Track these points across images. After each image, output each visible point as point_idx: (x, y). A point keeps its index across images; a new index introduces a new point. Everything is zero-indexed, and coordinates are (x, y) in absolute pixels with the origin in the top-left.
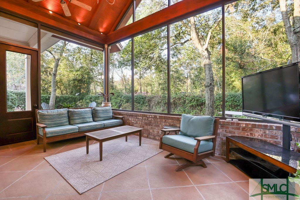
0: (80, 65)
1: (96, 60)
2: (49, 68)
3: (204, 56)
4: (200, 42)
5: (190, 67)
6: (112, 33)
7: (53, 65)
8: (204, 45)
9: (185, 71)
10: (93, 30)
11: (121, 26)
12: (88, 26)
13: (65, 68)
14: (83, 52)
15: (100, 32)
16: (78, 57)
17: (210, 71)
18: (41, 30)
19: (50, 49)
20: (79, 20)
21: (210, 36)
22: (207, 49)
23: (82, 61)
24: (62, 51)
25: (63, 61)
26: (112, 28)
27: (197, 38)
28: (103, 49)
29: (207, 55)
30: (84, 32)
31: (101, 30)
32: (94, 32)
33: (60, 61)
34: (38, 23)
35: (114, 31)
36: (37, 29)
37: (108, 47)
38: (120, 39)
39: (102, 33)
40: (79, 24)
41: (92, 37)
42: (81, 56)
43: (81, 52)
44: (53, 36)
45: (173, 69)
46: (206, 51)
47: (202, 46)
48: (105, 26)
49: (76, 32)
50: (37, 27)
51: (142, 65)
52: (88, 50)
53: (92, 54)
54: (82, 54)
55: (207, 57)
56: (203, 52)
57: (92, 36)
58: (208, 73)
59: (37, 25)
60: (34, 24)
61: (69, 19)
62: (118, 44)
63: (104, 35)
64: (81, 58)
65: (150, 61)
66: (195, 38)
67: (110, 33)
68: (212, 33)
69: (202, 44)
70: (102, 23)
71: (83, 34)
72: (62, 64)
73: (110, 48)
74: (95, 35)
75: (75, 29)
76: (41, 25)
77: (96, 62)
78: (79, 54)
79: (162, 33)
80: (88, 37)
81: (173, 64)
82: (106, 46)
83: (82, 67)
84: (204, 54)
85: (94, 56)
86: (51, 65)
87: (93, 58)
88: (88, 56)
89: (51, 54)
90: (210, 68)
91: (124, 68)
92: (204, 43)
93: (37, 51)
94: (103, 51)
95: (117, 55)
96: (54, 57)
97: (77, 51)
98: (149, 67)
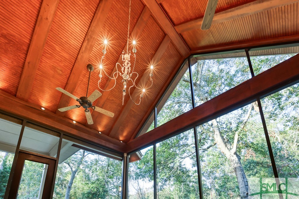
0: (96, 177)
1: (113, 171)
2: (65, 181)
3: (234, 161)
4: (226, 146)
5: (213, 176)
6: (132, 140)
7: (69, 178)
8: (231, 149)
9: (208, 181)
10: (113, 138)
11: (142, 133)
12: (108, 135)
13: (81, 181)
14: (100, 164)
15: (120, 141)
16: (95, 169)
17: (244, 178)
18: (63, 140)
19: (68, 160)
20: (100, 129)
21: (237, 138)
22: (235, 153)
23: (98, 173)
24: (80, 163)
25: (79, 173)
26: (132, 136)
27: (222, 141)
28: (122, 158)
29: (237, 159)
30: (104, 140)
31: (121, 138)
32: (114, 140)
33: (77, 173)
34: (61, 132)
35: (134, 139)
36: (59, 138)
37: (128, 156)
38: (140, 146)
39: (121, 142)
40: (100, 133)
41: (111, 146)
42: (98, 168)
43: (98, 164)
44: (74, 145)
45: (193, 180)
46: (235, 156)
47: (229, 150)
48: (125, 134)
49: (96, 140)
50: (60, 136)
51: (162, 176)
52: (105, 161)
53: (109, 166)
54: (99, 166)
55: (237, 161)
56: (231, 156)
57: (112, 144)
58: (241, 181)
59: (59, 135)
60: (57, 134)
61: (91, 128)
62: (137, 153)
63: (124, 144)
64: (97, 170)
65: (170, 171)
66: (220, 142)
67: (130, 141)
68: (239, 136)
69: (229, 148)
70: (123, 131)
71: (103, 143)
72: (78, 176)
73: (129, 156)
74: (114, 143)
75: (96, 138)
76: (64, 134)
77: (112, 174)
78: (95, 166)
79: (181, 142)
80: (107, 145)
81: (193, 174)
82: (125, 155)
83: (98, 180)
84: (232, 158)
85: (110, 168)
86: (67, 177)
87: (110, 170)
88: (104, 168)
89: (69, 165)
90: (243, 175)
91: (142, 179)
92: (231, 147)
93: (56, 160)
94: (121, 160)
95: (133, 166)
96: (72, 169)
97: (94, 163)
98: (169, 178)
